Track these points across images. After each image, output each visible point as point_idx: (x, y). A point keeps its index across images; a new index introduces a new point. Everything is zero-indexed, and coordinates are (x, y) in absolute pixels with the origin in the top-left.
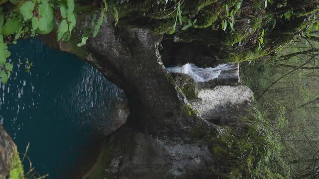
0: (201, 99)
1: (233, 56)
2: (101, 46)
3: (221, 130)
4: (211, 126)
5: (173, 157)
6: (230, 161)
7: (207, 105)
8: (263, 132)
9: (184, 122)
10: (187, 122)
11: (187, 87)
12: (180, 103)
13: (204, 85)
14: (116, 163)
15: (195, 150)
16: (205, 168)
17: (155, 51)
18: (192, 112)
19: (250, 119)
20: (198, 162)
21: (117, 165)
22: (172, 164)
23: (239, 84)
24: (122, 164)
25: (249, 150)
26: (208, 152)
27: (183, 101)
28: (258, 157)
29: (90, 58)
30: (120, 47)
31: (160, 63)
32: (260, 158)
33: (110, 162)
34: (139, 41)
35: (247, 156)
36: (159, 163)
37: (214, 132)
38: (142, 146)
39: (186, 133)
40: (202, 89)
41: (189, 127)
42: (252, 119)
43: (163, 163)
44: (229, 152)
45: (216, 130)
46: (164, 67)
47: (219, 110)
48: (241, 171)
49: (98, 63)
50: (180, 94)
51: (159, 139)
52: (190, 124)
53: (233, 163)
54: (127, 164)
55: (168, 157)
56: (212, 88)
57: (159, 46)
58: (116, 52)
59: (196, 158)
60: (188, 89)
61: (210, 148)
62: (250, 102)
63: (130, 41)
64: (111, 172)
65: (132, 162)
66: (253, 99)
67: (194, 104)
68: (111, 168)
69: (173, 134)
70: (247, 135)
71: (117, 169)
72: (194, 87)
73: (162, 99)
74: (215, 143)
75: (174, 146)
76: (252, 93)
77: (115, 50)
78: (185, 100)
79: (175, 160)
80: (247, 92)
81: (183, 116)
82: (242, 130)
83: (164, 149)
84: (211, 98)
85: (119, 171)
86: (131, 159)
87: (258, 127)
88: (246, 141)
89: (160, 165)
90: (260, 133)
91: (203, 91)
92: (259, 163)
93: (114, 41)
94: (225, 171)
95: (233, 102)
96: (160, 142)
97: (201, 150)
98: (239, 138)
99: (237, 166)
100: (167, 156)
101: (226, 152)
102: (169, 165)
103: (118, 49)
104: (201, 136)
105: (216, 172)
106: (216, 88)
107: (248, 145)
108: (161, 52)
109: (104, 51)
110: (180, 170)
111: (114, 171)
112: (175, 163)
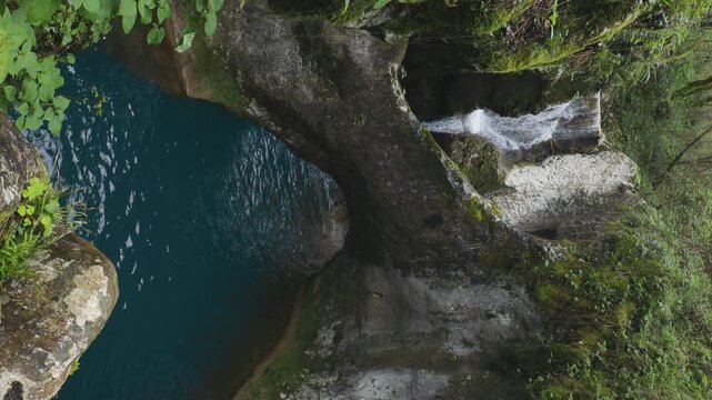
0: (513, 189)
1: (501, 57)
2: (275, 81)
3: (553, 250)
4: (529, 241)
5: (450, 314)
6: (576, 316)
7: (529, 201)
8: (654, 247)
9: (468, 236)
10: (474, 236)
11: (478, 164)
12: (455, 194)
13: (520, 158)
14: (327, 337)
15: (498, 296)
16: (523, 335)
17: (390, 83)
18: (484, 212)
19: (628, 224)
20: (506, 323)
21: (330, 341)
22: (448, 332)
23: (602, 148)
24: (341, 338)
25: (619, 291)
26: (527, 300)
27: (462, 189)
28: (641, 306)
29: (254, 109)
30: (315, 80)
31: (404, 109)
32: (648, 306)
33: (315, 335)
34: (354, 64)
35: (616, 303)
36: (421, 330)
37: (538, 255)
38: (380, 295)
39: (475, 259)
40: (515, 166)
41: (479, 245)
42: (633, 224)
43: (428, 329)
44: (573, 295)
45: (540, 249)
46: (412, 117)
47: (556, 210)
48: (604, 337)
49: (271, 120)
50: (454, 173)
51: (416, 277)
52: (483, 239)
53: (585, 320)
54: (351, 338)
55: (440, 316)
56: (538, 161)
57: (399, 71)
58: (307, 92)
59: (500, 315)
60: (483, 166)
61: (531, 290)
62: (630, 188)
63: (335, 64)
64: (317, 357)
65: (363, 332)
66: (639, 180)
67: (498, 199)
68: (318, 347)
69: (446, 265)
70: (615, 257)
71: (330, 349)
72: (496, 161)
73: (414, 188)
74: (542, 278)
75: (450, 290)
76: (635, 167)
77: (304, 89)
78: (467, 188)
79: (454, 321)
80: (622, 166)
81: (465, 222)
82: (603, 246)
83: (428, 299)
84: (537, 184)
85: (335, 352)
86: (359, 325)
87: (640, 238)
88: (614, 270)
89: (423, 334)
90: (645, 250)
91: (516, 170)
92: (646, 318)
93: (300, 68)
94: (567, 340)
95: (590, 189)
96: (420, 284)
97: (512, 295)
98: (596, 265)
99: (595, 327)
100: (434, 313)
101: (569, 298)
102: (441, 334)
103: (310, 85)
104: (509, 266)
105: (546, 342)
106: (547, 161)
107: (619, 279)
108: (403, 83)
109: (282, 91)
110: (466, 343)
111: (324, 353)
112: (453, 328)
